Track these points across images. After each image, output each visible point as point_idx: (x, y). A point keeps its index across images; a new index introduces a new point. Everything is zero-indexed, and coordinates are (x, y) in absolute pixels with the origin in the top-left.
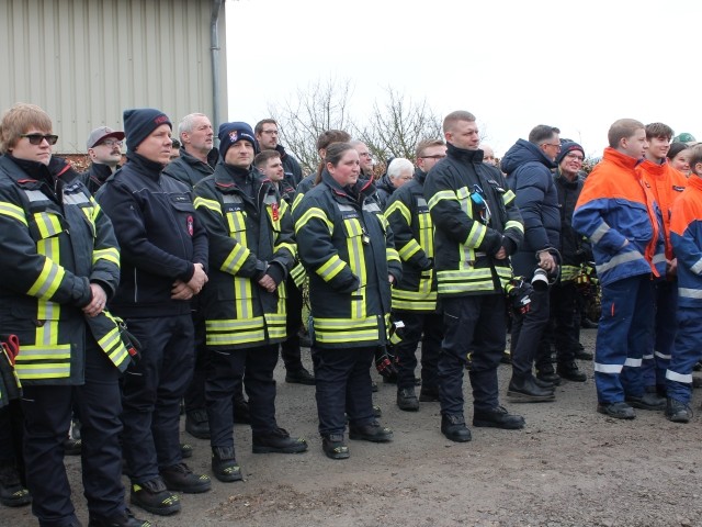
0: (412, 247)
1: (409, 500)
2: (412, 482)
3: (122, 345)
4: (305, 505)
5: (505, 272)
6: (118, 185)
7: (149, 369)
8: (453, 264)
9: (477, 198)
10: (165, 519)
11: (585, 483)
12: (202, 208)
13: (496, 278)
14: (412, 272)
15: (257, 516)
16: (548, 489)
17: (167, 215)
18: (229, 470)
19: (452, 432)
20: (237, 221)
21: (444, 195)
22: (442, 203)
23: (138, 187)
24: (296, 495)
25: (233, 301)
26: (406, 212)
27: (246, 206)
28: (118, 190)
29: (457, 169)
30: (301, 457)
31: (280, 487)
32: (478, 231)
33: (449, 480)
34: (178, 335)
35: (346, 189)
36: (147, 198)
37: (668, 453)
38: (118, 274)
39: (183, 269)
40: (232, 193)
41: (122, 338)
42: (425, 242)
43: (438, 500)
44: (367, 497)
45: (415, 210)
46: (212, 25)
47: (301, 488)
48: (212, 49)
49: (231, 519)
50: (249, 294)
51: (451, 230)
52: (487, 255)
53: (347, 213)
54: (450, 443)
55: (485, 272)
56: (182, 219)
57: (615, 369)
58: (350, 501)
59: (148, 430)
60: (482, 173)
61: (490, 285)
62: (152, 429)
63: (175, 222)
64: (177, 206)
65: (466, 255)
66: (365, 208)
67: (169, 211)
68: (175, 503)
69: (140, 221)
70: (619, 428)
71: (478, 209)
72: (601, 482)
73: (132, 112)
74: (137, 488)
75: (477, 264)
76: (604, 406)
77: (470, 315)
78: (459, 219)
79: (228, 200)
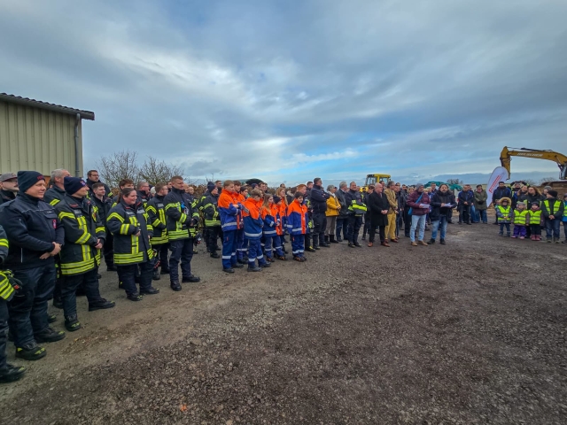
0: (157, 222)
1: (159, 323)
2: (160, 314)
3: (10, 286)
4: (113, 336)
5: (192, 230)
6: (11, 208)
7: (29, 292)
8: (174, 229)
9: (183, 206)
10: (37, 362)
11: (222, 302)
12: (65, 217)
13: (189, 233)
14: (158, 230)
15: (89, 348)
16: (210, 307)
17: (41, 220)
18: (74, 325)
19: (175, 287)
20: (82, 221)
21: (171, 205)
22: (170, 208)
23: (25, 209)
24: (109, 332)
25: (82, 254)
26: (154, 210)
27: (84, 214)
28: (12, 211)
29: (176, 196)
30: (112, 309)
31: (101, 329)
32: (184, 217)
33: (174, 310)
34: (47, 272)
35: (130, 206)
36: (30, 214)
37: (245, 285)
38: (7, 251)
39: (49, 247)
40: (78, 209)
41: (10, 282)
42: (162, 220)
43: (170, 321)
44: (141, 326)
45: (157, 209)
46: (75, 128)
47: (111, 327)
48: (75, 137)
49: (75, 352)
50: (89, 250)
51: (173, 217)
52: (187, 225)
53: (130, 215)
54: (174, 292)
55: (186, 231)
56: (50, 222)
57: (229, 257)
58: (133, 329)
59: (28, 319)
60: (185, 198)
61: (187, 236)
62: (31, 317)
63: (46, 224)
64: (47, 216)
65: (179, 225)
66: (138, 212)
67: (43, 219)
68: (43, 352)
69: (24, 226)
70: (230, 277)
71: (183, 210)
72: (227, 300)
73: (24, 172)
74: (19, 349)
75: (183, 229)
76: (225, 269)
77: (180, 246)
78: (176, 213)
79: (76, 212)
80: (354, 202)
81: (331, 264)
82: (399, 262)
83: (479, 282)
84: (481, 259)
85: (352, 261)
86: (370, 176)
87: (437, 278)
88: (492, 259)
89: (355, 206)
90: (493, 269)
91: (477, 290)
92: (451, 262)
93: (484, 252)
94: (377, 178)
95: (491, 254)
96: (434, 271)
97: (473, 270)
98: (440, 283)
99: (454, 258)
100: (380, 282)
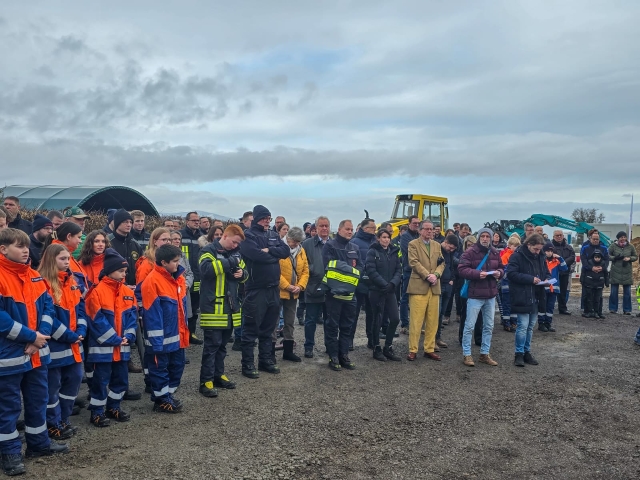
80: (333, 264)
81: (283, 419)
82: (436, 407)
83: (583, 449)
84: (600, 397)
85: (334, 408)
86: (403, 198)
87: (506, 441)
88: (619, 397)
89: (331, 275)
90: (616, 419)
91: (576, 467)
92: (542, 404)
93: (607, 380)
94: (418, 203)
95: (620, 384)
96: (502, 427)
97: (578, 423)
98: (508, 454)
99: (549, 396)
100: (386, 457)
